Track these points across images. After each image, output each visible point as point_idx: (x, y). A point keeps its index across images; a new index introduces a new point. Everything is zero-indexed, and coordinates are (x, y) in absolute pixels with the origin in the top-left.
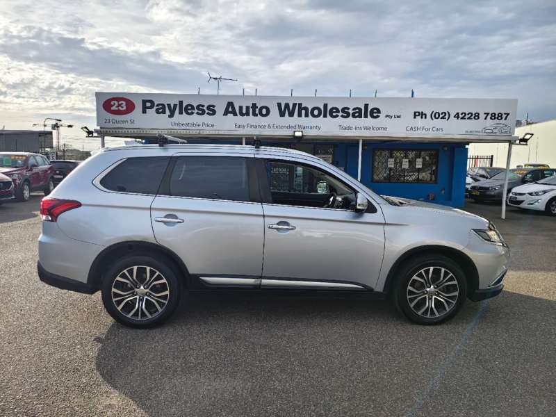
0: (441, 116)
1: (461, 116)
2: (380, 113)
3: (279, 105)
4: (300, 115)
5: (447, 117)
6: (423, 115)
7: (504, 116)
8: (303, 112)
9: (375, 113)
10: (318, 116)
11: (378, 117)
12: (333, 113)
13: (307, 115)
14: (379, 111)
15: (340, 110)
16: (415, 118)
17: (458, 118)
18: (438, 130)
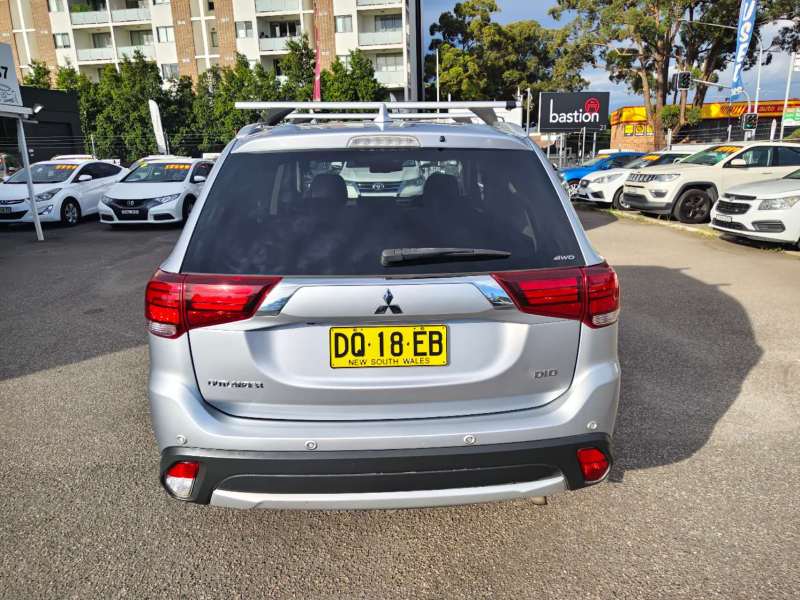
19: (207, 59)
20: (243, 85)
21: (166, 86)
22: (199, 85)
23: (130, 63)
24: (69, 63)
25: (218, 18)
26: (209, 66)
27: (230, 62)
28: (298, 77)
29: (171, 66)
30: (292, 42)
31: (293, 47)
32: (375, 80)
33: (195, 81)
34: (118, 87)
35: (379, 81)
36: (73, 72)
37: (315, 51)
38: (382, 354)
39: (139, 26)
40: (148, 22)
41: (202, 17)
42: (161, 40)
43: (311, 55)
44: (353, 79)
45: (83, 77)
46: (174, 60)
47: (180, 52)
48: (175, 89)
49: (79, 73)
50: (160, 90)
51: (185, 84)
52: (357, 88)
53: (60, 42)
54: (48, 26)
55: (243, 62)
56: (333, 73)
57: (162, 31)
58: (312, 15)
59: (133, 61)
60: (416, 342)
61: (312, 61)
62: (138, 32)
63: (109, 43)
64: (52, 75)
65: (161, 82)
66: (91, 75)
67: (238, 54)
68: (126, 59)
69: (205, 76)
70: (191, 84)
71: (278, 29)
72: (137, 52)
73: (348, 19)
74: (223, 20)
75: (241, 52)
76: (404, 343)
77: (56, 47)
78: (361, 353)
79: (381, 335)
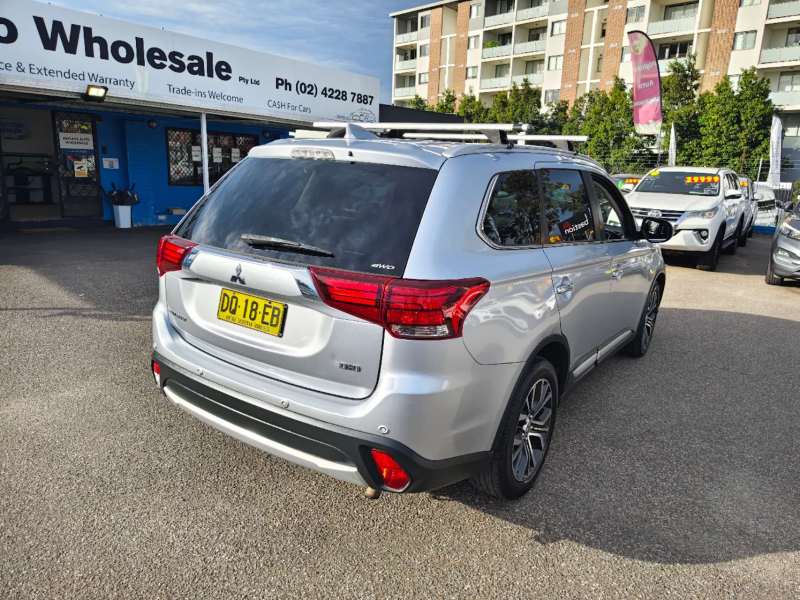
0: (308, 90)
1: (329, 93)
2: (230, 72)
3: (39, 22)
4: (89, 53)
5: (314, 91)
6: (288, 85)
7: (369, 99)
8: (96, 47)
9: (223, 70)
10: (128, 60)
11: (227, 78)
12: (155, 58)
13: (104, 56)
14: (229, 69)
15: (167, 54)
16: (277, 87)
17: (326, 95)
18: (305, 110)
19: (588, 83)
20: (614, 109)
21: (544, 110)
22: (573, 109)
23: (518, 90)
24: (471, 91)
25: (607, 44)
26: (588, 92)
27: (608, 86)
28: (674, 99)
29: (553, 91)
30: (677, 63)
31: (677, 69)
32: (770, 101)
33: (571, 105)
34: (503, 111)
35: (774, 102)
36: (473, 98)
37: (702, 72)
38: (244, 316)
39: (533, 56)
40: (542, 52)
41: (592, 44)
42: (551, 68)
43: (695, 76)
44: (740, 101)
45: (479, 103)
46: (558, 86)
47: (565, 79)
48: (550, 113)
49: (477, 100)
50: (538, 113)
51: (562, 108)
52: (742, 110)
53: (470, 74)
54: (465, 61)
55: (620, 86)
56: (715, 94)
57: (553, 60)
58: (709, 34)
59: (520, 88)
60: (265, 313)
61: (695, 83)
62: (533, 62)
63: (507, 72)
64: (457, 102)
65: (539, 107)
66: (486, 101)
67: (617, 79)
68: (514, 87)
69: (581, 100)
70: (567, 107)
71: (667, 51)
72: (526, 80)
73: (752, 35)
74: (612, 45)
75: (620, 77)
76: (258, 311)
77: (466, 78)
78: (234, 312)
79: (247, 301)
